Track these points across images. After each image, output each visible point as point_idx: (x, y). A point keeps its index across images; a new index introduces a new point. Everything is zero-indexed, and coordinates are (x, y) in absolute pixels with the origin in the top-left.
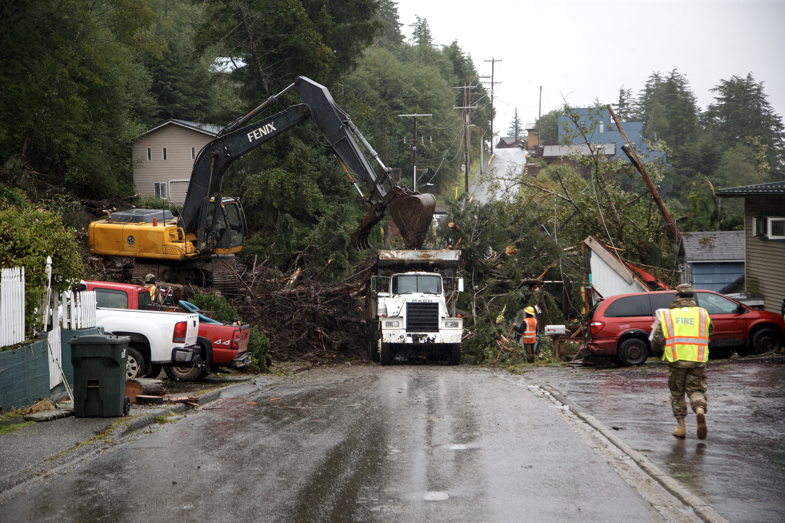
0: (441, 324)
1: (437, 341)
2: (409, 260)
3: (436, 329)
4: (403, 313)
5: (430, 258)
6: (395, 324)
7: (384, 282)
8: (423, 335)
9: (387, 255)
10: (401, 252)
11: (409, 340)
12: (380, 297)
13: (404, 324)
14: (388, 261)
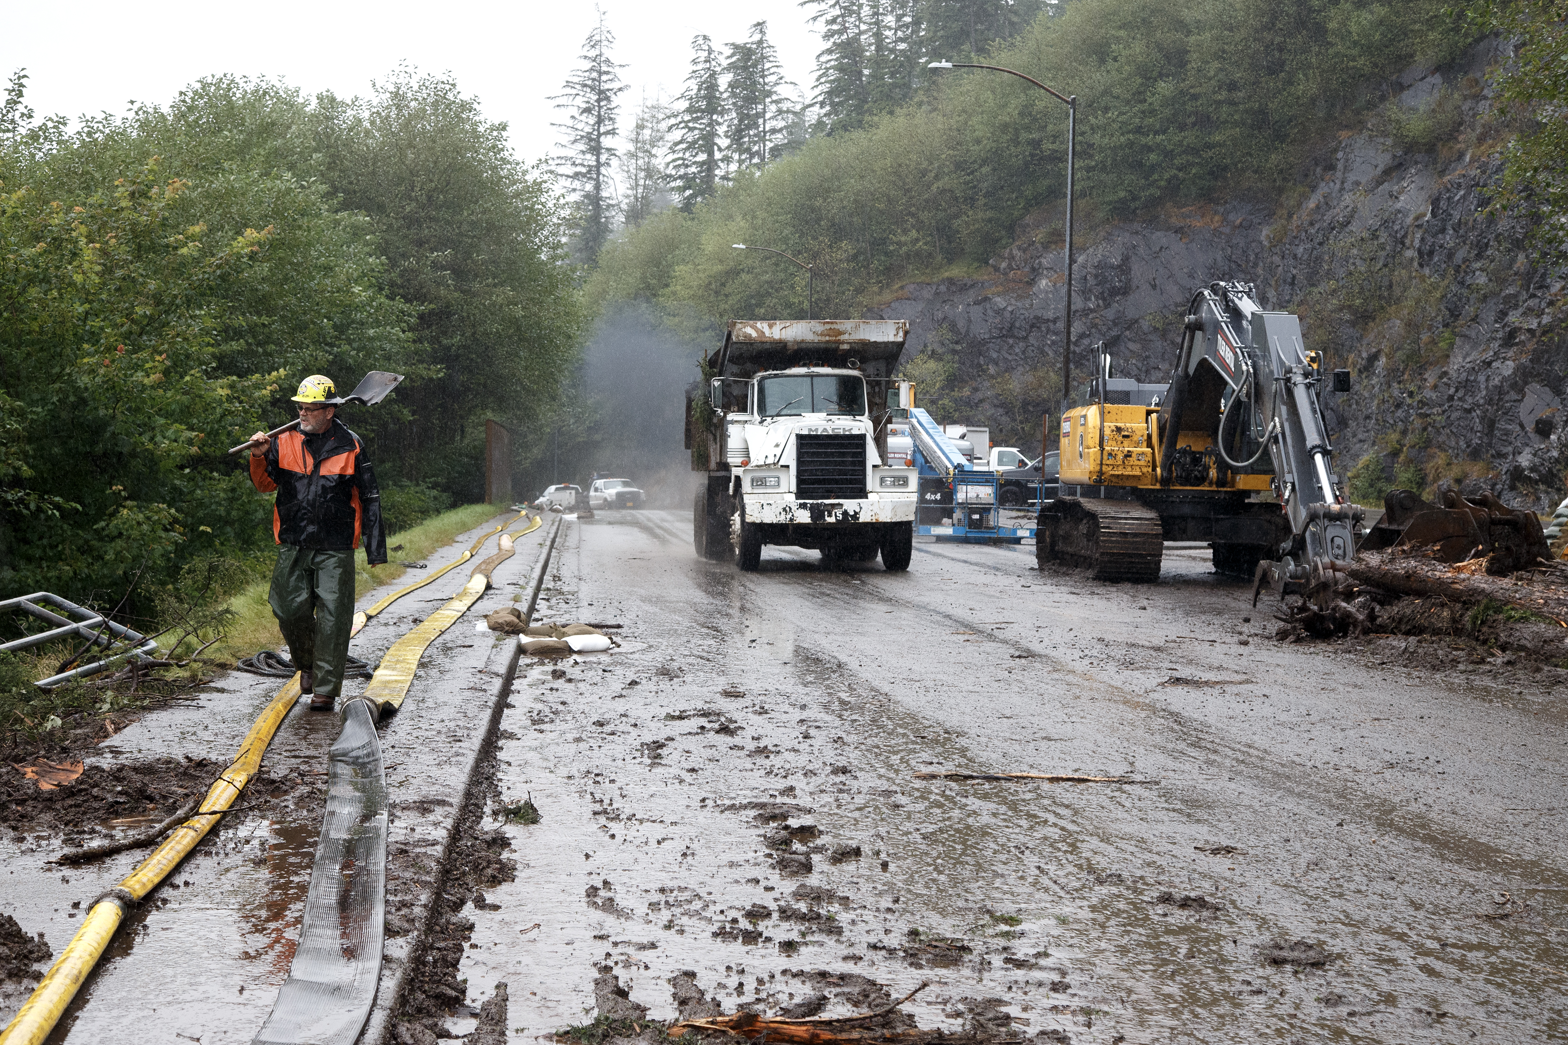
0: (871, 481)
1: (864, 518)
2: (796, 342)
3: (861, 492)
4: (790, 458)
5: (842, 338)
6: (772, 481)
7: (736, 391)
8: (833, 506)
9: (749, 330)
10: (779, 325)
11: (804, 517)
12: (733, 422)
13: (790, 481)
14: (749, 343)
